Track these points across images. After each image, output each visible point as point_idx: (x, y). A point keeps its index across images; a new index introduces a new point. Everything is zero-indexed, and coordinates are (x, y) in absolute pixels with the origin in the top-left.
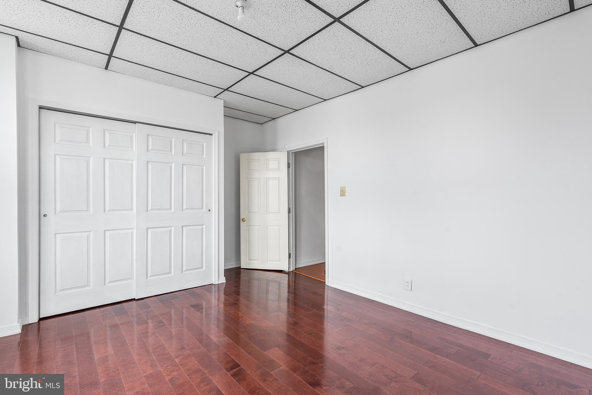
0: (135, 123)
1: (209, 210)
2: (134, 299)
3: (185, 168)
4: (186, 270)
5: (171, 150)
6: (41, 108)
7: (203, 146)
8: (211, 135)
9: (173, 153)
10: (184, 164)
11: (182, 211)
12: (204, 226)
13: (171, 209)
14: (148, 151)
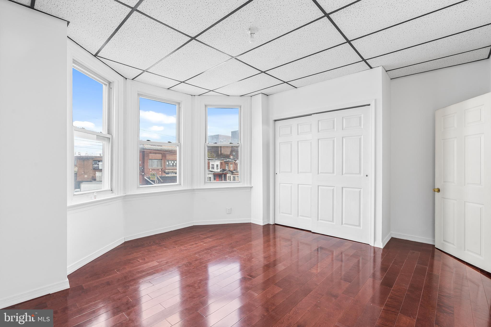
0: (311, 115)
1: (367, 176)
2: (310, 231)
3: (344, 140)
4: (345, 224)
5: (334, 128)
6: (275, 121)
7: (360, 118)
8: (369, 105)
9: (335, 130)
10: (344, 137)
11: (342, 175)
12: (362, 189)
13: (333, 172)
14: (318, 132)
